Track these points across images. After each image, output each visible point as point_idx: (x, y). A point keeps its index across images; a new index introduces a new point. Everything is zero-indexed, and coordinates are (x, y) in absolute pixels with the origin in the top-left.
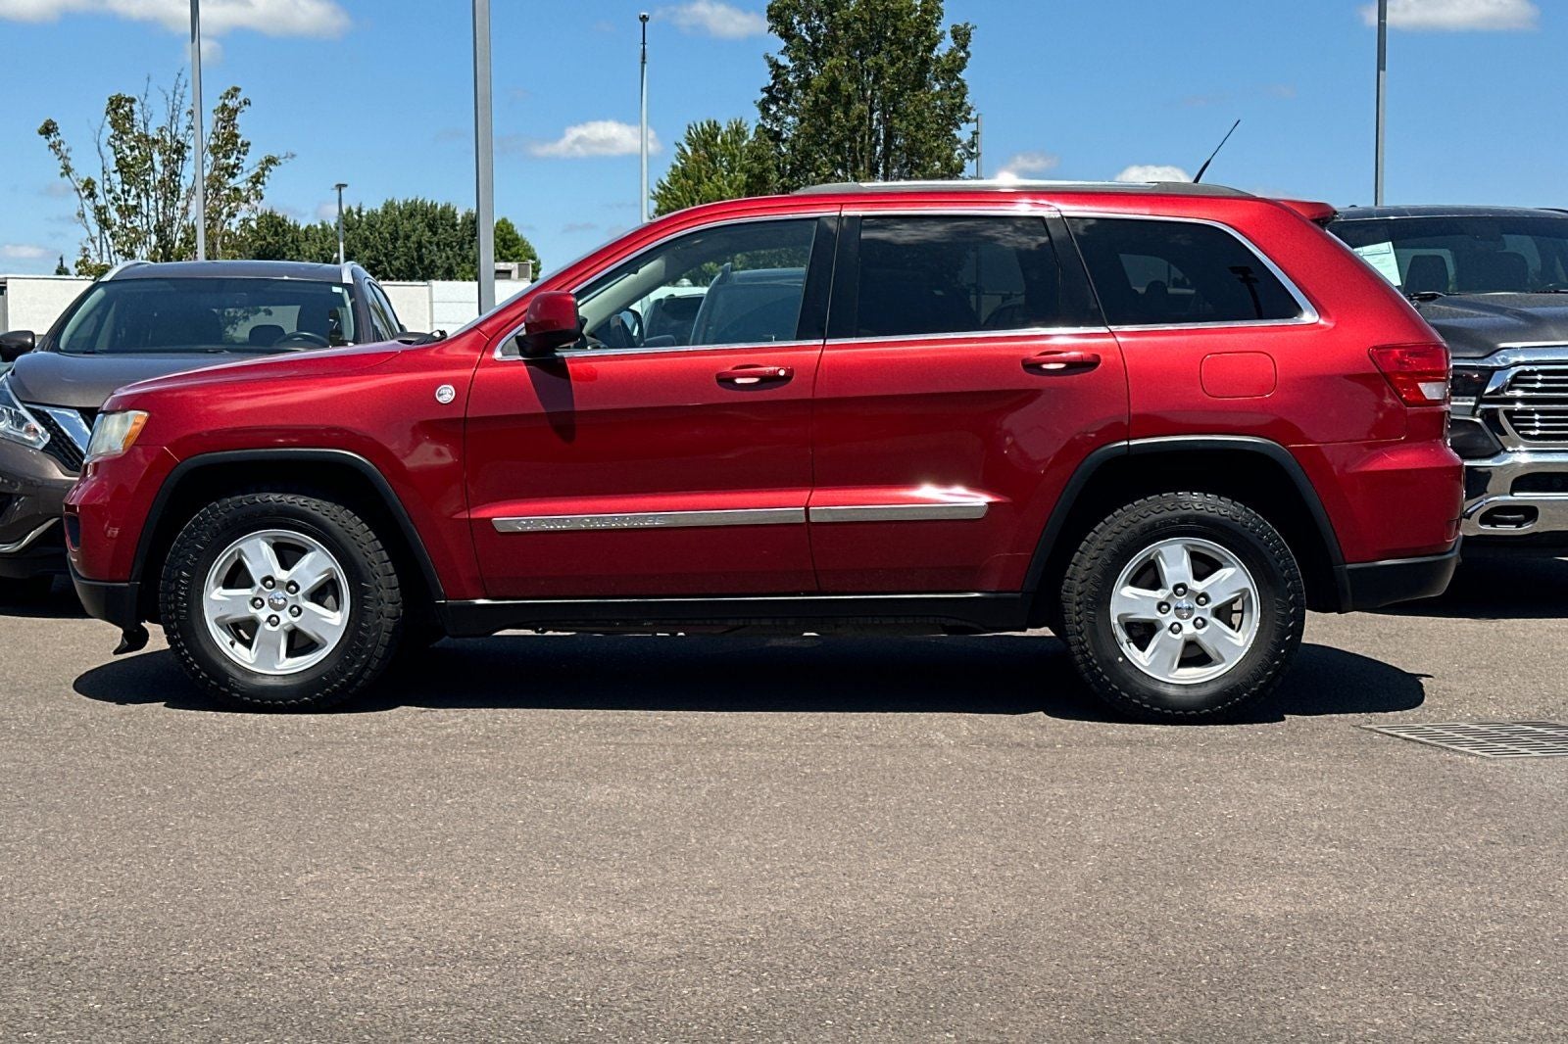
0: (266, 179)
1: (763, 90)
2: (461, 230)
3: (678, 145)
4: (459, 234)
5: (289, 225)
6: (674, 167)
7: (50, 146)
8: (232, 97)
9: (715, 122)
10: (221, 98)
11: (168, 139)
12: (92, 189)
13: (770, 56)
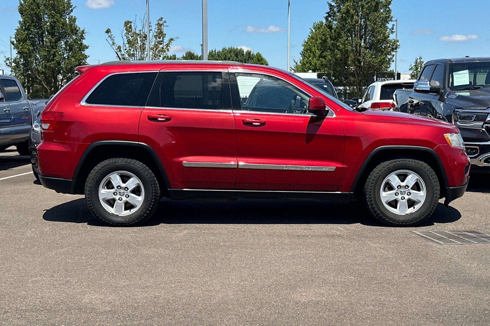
0: (170, 45)
1: (326, 13)
2: (245, 56)
3: (310, 29)
4: (245, 57)
5: (195, 56)
6: (309, 36)
7: (109, 36)
8: (161, 20)
9: (322, 21)
10: (157, 21)
11: (142, 34)
12: (120, 49)
13: (329, 2)
